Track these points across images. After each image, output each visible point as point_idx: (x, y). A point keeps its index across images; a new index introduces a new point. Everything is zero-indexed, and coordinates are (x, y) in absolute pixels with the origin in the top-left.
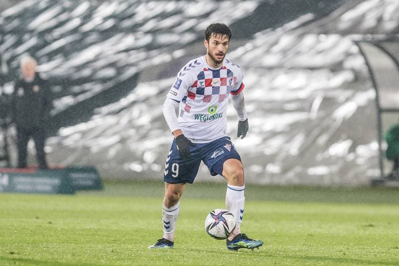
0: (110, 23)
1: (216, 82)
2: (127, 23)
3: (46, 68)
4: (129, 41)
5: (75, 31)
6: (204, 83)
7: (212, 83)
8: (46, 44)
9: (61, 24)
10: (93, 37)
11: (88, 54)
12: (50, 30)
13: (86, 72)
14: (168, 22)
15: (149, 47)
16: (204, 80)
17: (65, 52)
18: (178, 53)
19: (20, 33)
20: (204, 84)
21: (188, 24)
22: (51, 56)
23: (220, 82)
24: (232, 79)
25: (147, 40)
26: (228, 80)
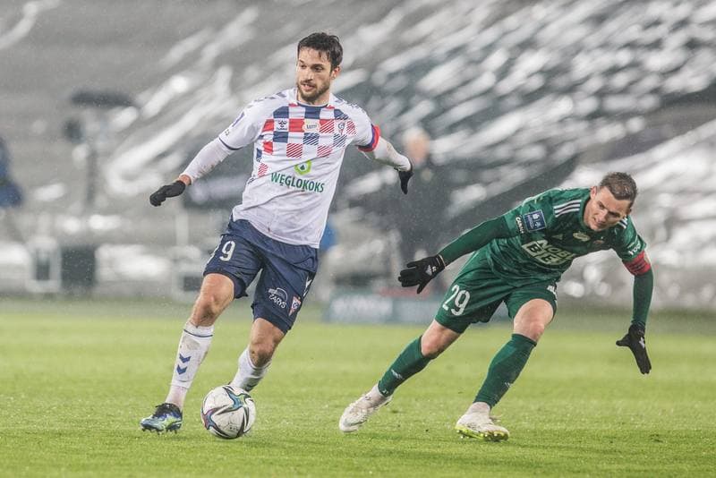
0: (536, 83)
1: (311, 125)
2: (561, 82)
3: (444, 147)
4: (563, 106)
5: (487, 92)
6: (288, 124)
7: (304, 127)
8: (445, 110)
9: (466, 83)
10: (512, 101)
11: (504, 127)
12: (450, 92)
13: (502, 153)
14: (620, 80)
15: (593, 116)
16: (287, 120)
17: (472, 124)
18: (636, 125)
19: (408, 95)
20: (287, 126)
21: (650, 82)
22: (452, 128)
23: (319, 127)
24: (344, 125)
25: (588, 105)
26: (336, 123)
